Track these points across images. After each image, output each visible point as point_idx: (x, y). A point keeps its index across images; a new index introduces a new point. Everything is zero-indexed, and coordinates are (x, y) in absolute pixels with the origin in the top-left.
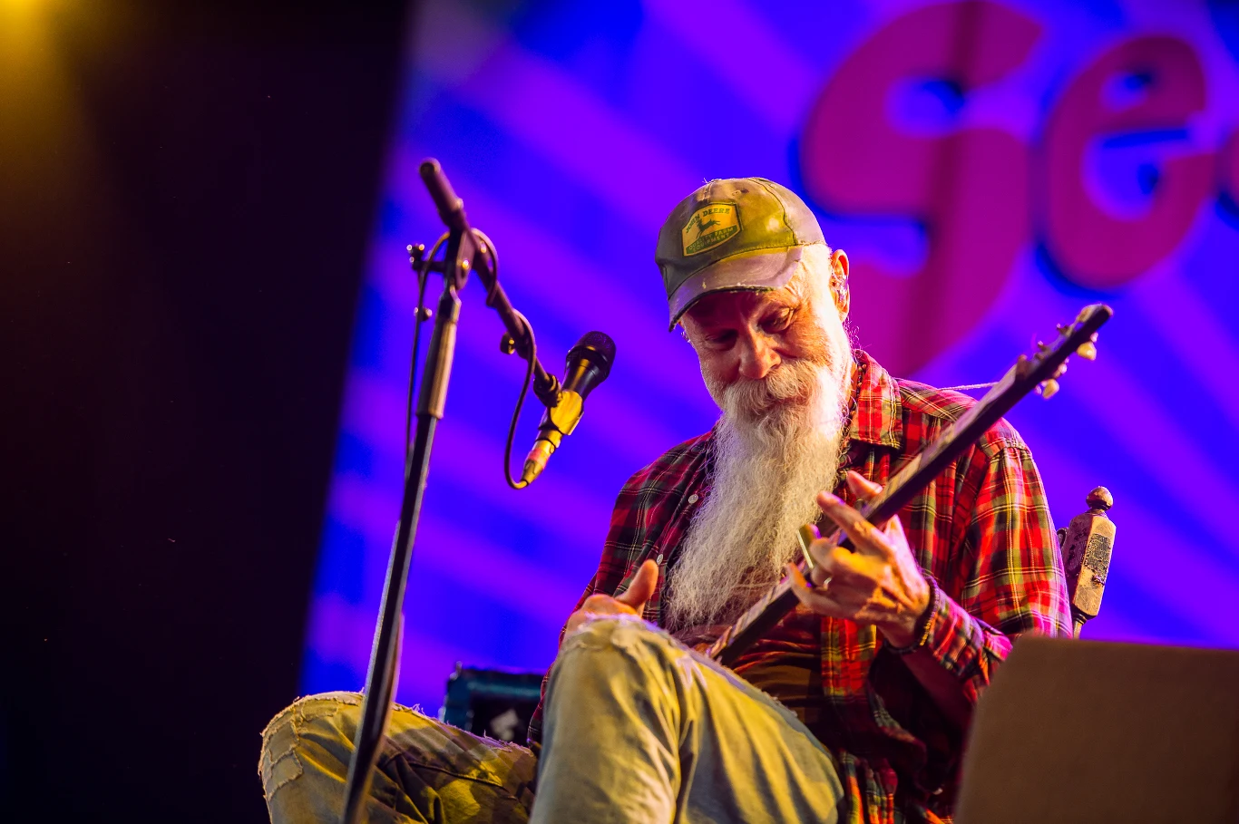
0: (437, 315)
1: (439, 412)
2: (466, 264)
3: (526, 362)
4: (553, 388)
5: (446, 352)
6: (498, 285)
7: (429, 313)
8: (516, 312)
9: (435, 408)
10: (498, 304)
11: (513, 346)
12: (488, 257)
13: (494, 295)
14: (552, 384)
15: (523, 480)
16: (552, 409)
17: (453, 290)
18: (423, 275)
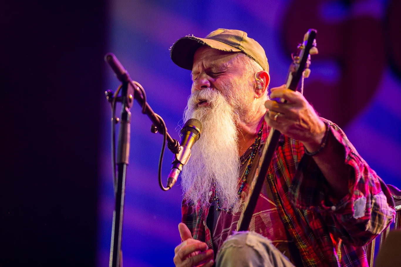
0: (121, 120)
1: (127, 162)
2: (131, 96)
3: (163, 136)
4: (176, 145)
5: (127, 136)
6: (147, 103)
7: (118, 119)
8: (156, 114)
9: (125, 160)
10: (147, 112)
11: (157, 129)
12: (141, 92)
13: (145, 108)
14: (175, 144)
15: (168, 186)
16: (177, 154)
17: (127, 109)
18: (113, 103)
